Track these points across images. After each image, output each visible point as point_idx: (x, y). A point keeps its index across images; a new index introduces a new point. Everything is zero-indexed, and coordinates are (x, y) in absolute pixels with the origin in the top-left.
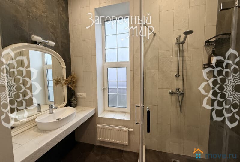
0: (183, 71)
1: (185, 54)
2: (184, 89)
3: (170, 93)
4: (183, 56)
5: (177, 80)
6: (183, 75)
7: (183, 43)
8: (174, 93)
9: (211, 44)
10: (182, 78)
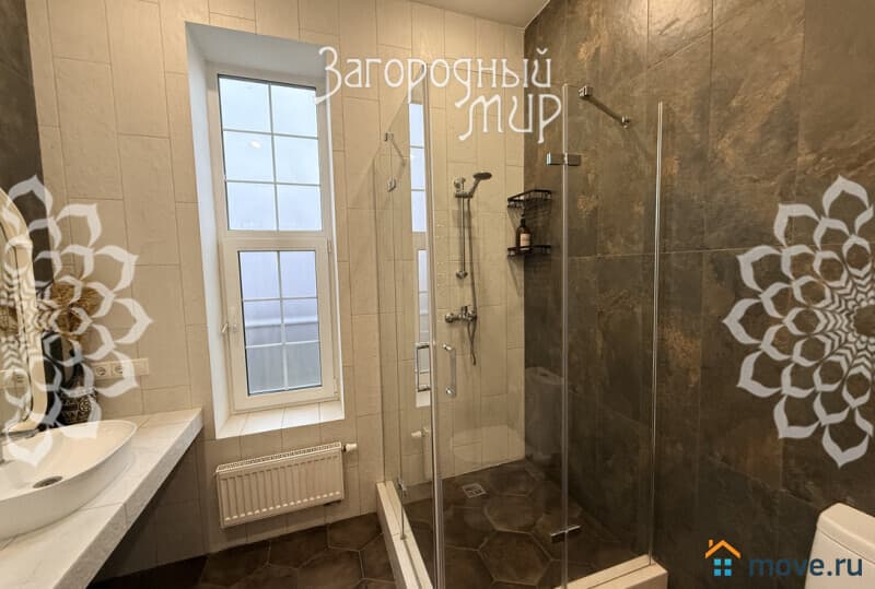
0: (471, 264)
1: (474, 222)
2: (475, 308)
3: (448, 320)
4: (470, 228)
5: (461, 286)
6: (472, 274)
7: (470, 196)
8: (457, 319)
9: (518, 205)
10: (470, 282)
